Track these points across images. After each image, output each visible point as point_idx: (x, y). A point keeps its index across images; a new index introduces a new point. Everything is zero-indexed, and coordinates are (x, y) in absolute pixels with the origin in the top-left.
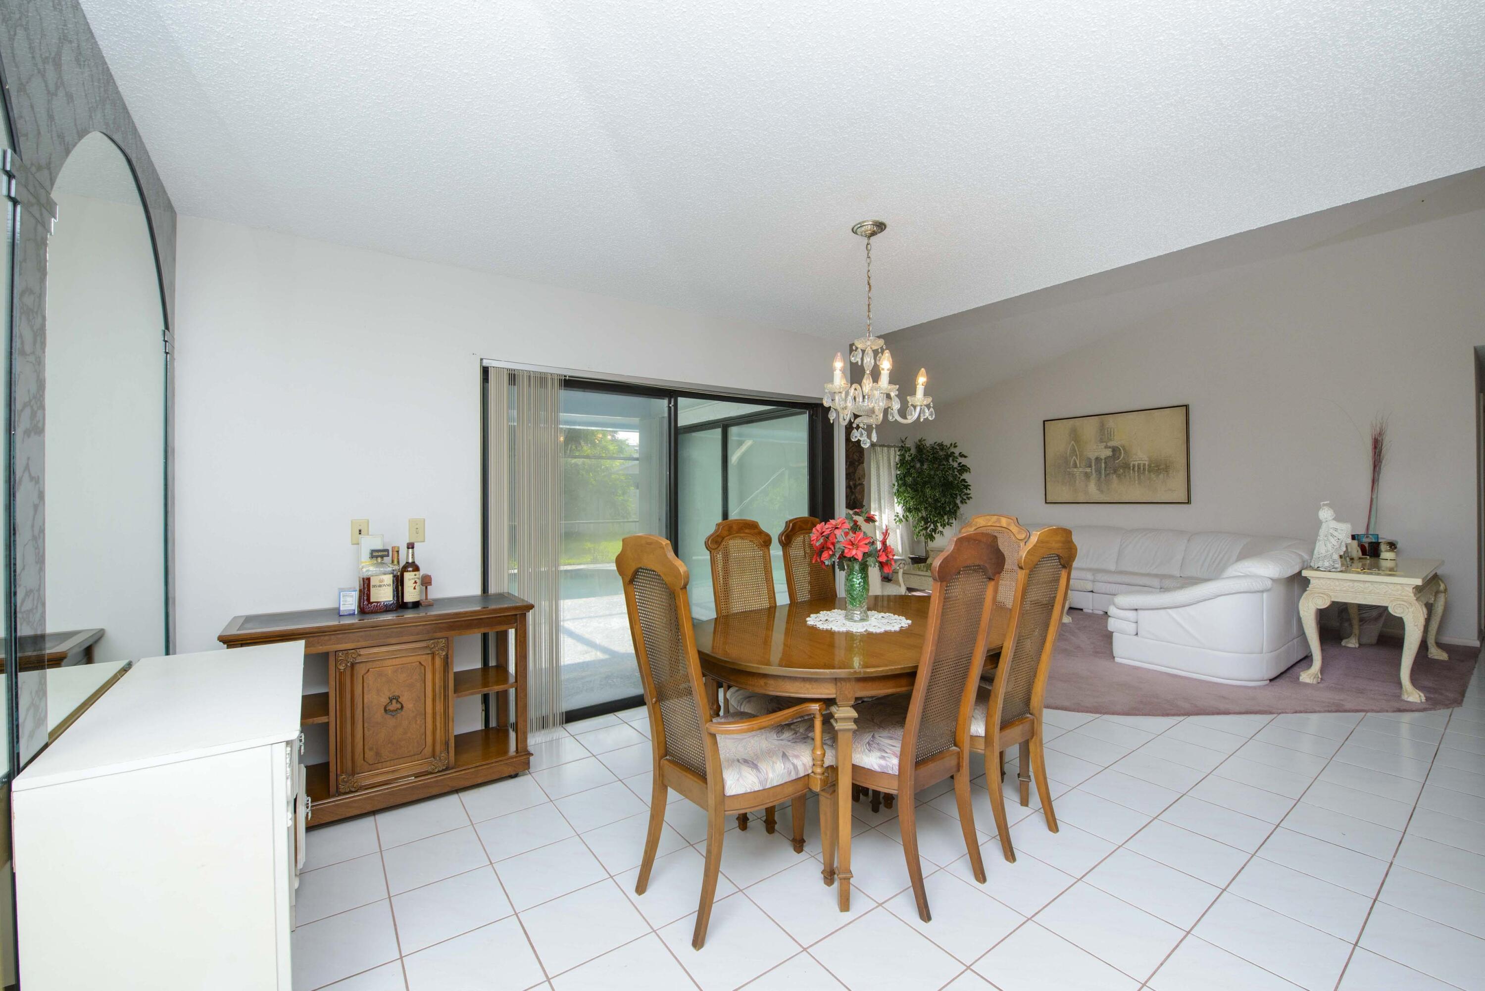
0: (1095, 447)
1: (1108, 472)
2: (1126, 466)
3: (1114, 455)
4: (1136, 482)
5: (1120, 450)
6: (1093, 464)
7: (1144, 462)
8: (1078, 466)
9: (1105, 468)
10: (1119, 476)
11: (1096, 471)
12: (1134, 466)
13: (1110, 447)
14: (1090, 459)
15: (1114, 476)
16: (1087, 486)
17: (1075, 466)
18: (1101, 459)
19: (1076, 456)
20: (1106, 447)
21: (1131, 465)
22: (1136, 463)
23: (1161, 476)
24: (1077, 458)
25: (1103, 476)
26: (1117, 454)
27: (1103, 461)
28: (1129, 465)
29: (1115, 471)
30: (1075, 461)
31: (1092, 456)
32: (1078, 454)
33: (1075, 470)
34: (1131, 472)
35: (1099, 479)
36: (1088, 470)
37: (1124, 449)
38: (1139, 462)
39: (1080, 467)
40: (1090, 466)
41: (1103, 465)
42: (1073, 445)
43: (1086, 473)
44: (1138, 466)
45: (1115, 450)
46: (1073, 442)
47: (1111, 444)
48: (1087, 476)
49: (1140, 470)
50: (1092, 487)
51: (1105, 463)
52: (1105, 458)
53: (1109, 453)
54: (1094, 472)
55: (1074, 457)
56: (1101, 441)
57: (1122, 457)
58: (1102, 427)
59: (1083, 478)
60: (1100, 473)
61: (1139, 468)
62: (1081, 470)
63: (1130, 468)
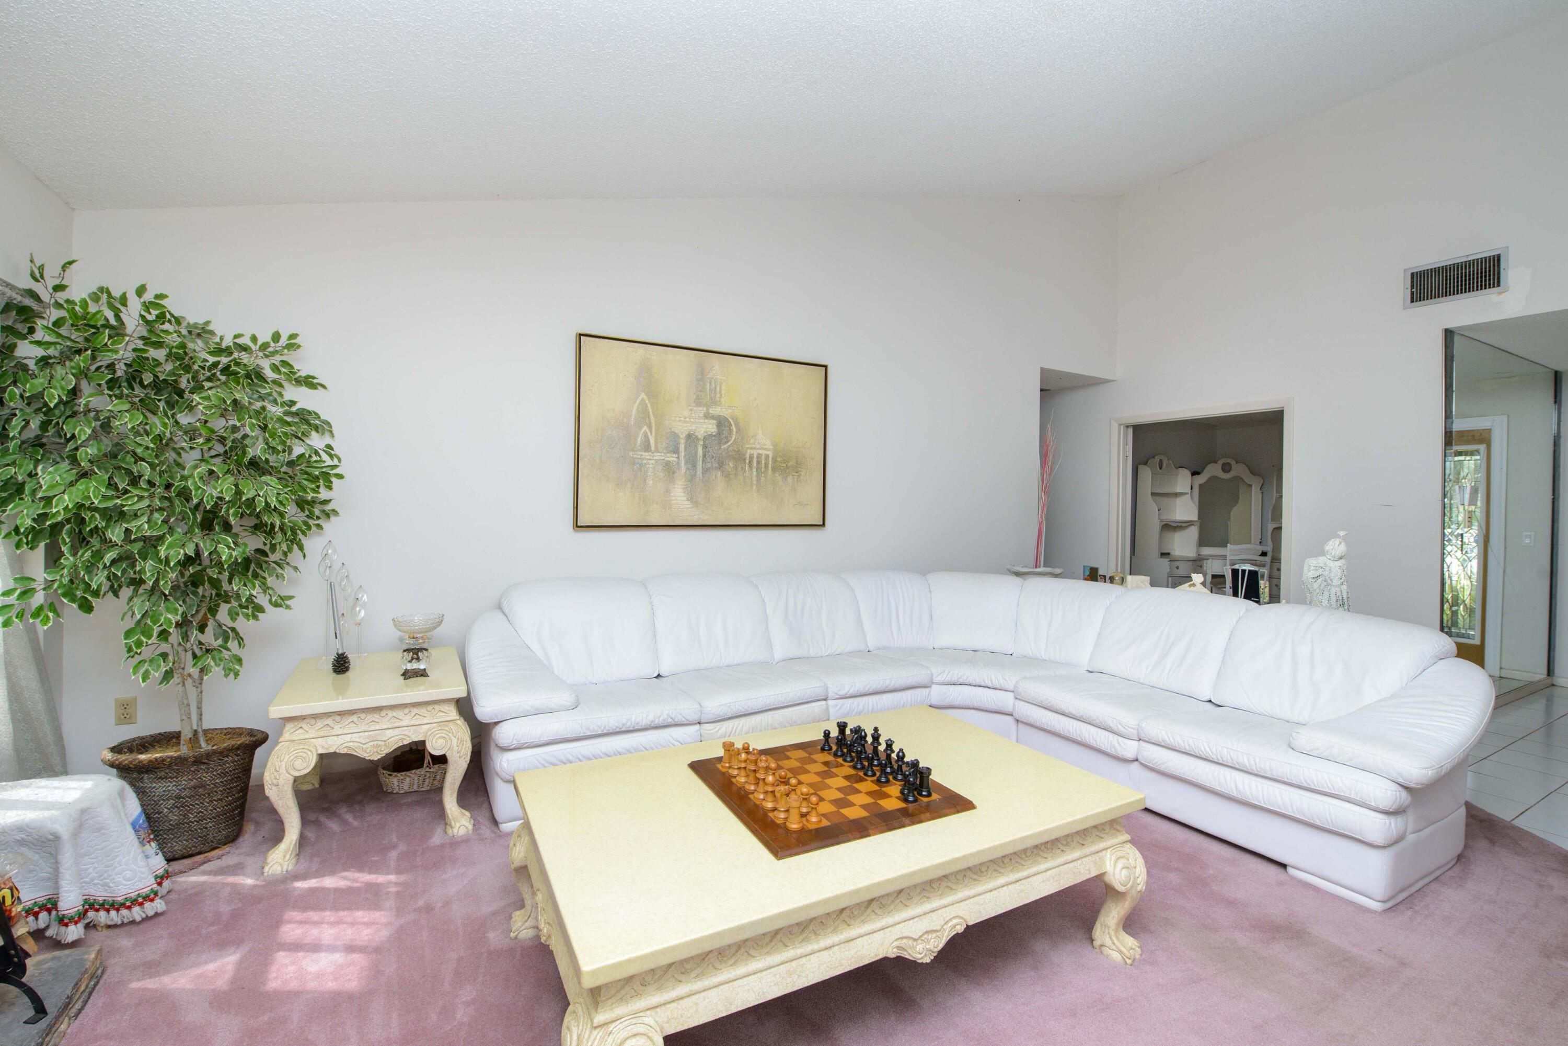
0: (686, 413)
1: (709, 465)
2: (739, 457)
3: (719, 433)
4: (754, 487)
5: (731, 425)
6: (682, 447)
7: (768, 453)
8: (653, 448)
9: (704, 456)
10: (727, 476)
11: (686, 462)
12: (751, 457)
13: (713, 417)
14: (676, 436)
15: (719, 473)
16: (668, 491)
17: (647, 448)
18: (697, 439)
19: (650, 427)
20: (707, 416)
21: (748, 456)
22: (755, 453)
23: (790, 479)
24: (651, 433)
25: (699, 472)
26: (725, 433)
27: (701, 443)
28: (744, 455)
29: (721, 465)
30: (646, 436)
31: (682, 429)
32: (653, 421)
33: (646, 455)
34: (747, 468)
35: (692, 478)
36: (672, 458)
37: (737, 425)
38: (761, 452)
39: (657, 451)
40: (676, 451)
41: (700, 452)
42: (643, 400)
43: (668, 464)
44: (758, 457)
45: (722, 423)
46: (643, 396)
47: (715, 411)
48: (670, 470)
49: (760, 464)
50: (678, 494)
51: (705, 447)
52: (705, 439)
53: (711, 427)
54: (683, 463)
55: (645, 428)
56: (699, 404)
57: (732, 440)
58: (701, 375)
59: (661, 475)
60: (694, 466)
61: (759, 463)
62: (657, 456)
63: (745, 460)
